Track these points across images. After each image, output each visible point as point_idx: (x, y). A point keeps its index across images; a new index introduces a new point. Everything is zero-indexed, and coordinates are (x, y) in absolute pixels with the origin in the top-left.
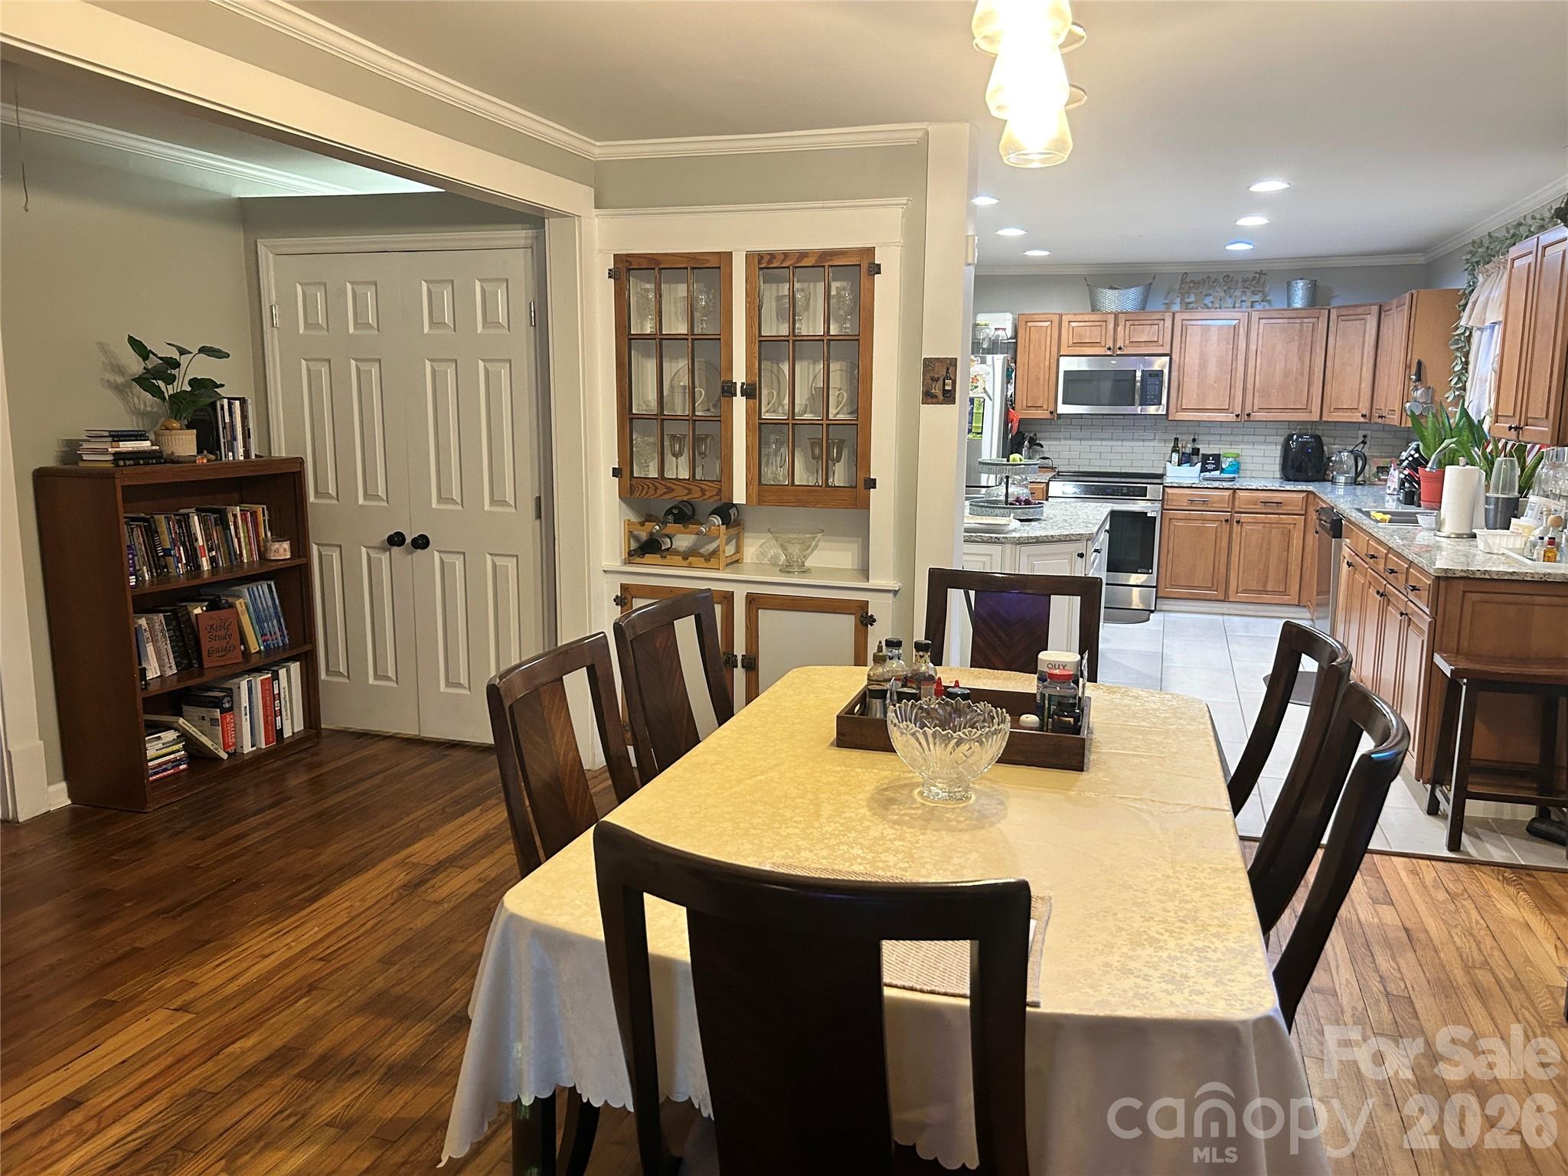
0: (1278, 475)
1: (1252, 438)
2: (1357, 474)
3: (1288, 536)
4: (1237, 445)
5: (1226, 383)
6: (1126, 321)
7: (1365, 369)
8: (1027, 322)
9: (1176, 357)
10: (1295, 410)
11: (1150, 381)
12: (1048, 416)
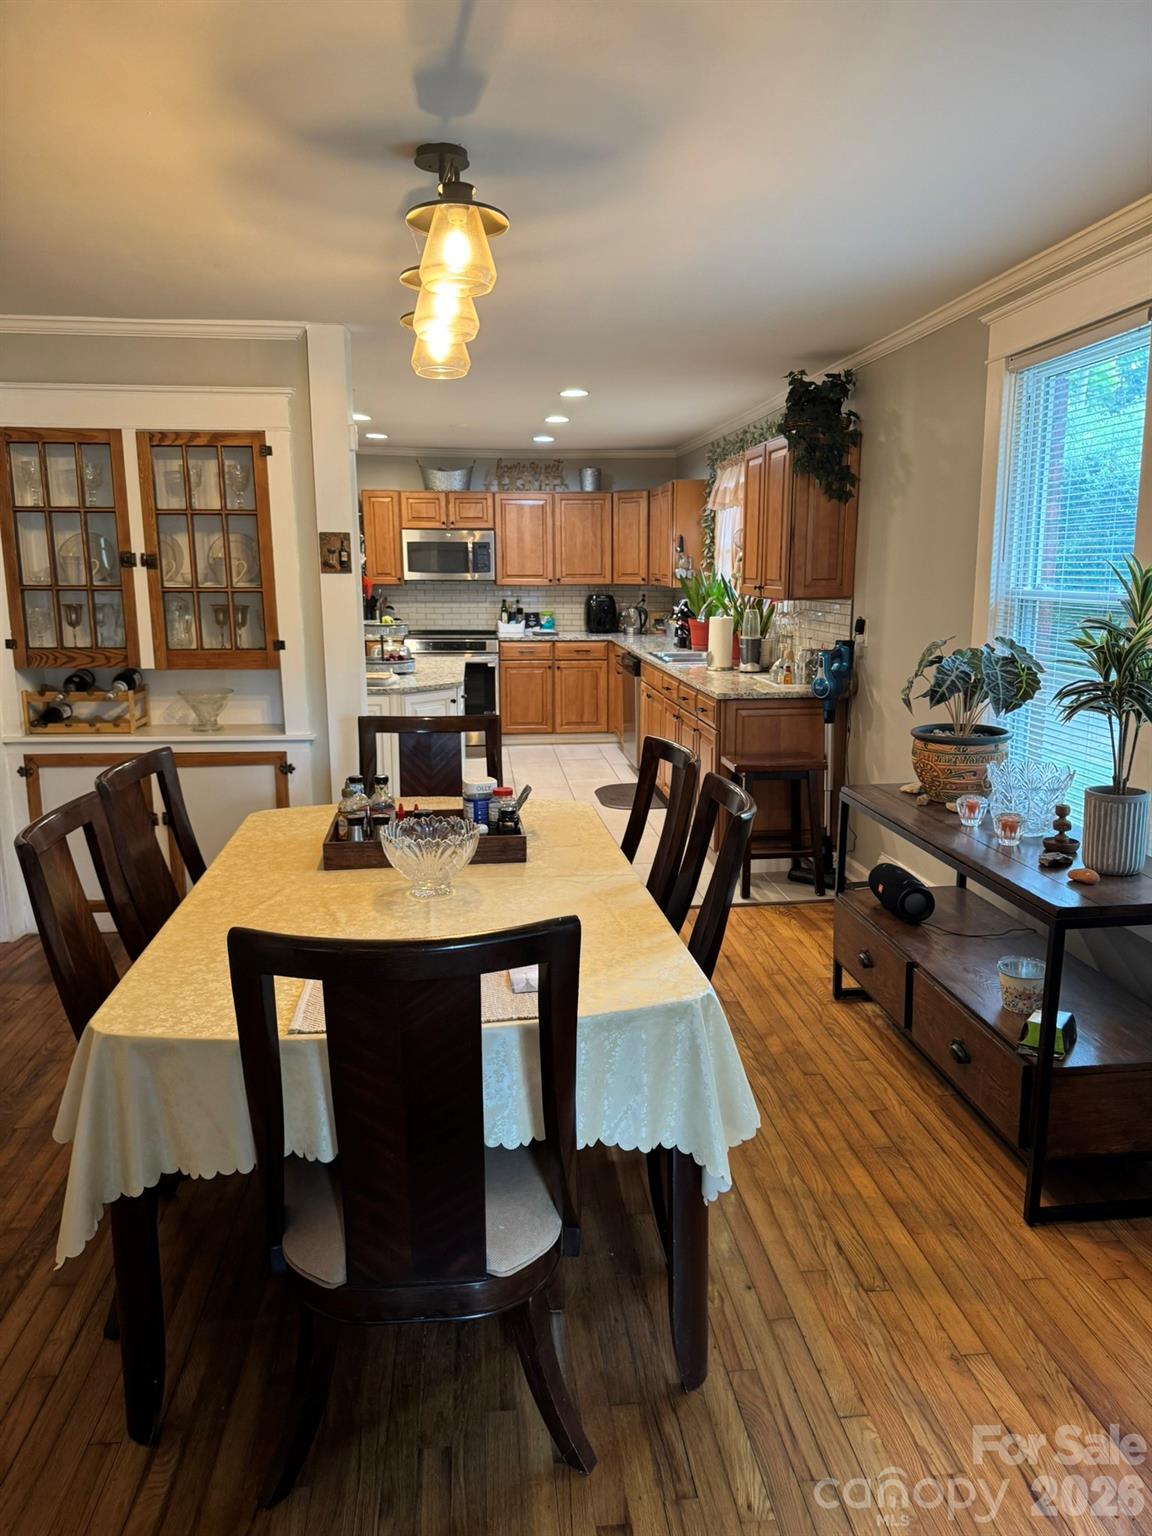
0: (583, 628)
1: (562, 599)
2: (642, 626)
3: (596, 678)
4: (552, 605)
5: (539, 553)
6: (454, 499)
7: (641, 542)
8: (370, 498)
9: (498, 531)
10: (593, 576)
11: (481, 551)
12: (396, 582)
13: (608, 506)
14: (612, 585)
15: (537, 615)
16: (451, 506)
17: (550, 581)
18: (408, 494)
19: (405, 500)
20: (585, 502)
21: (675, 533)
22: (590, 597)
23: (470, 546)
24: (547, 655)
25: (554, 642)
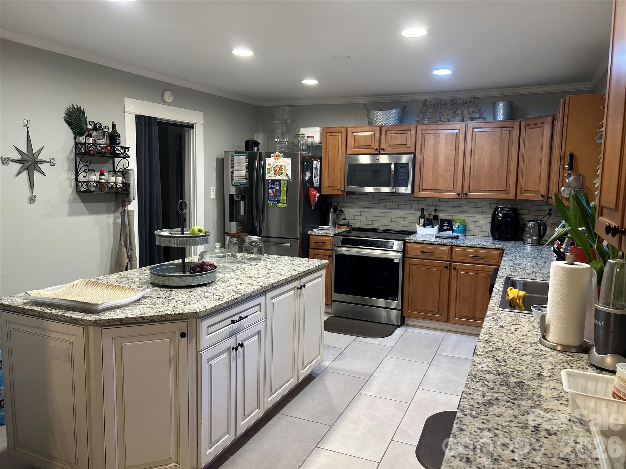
0: (487, 236)
4: (464, 214)
5: (451, 173)
6: (387, 131)
7: (543, 162)
8: (327, 133)
9: (418, 155)
10: (498, 192)
11: (401, 171)
12: (341, 193)
13: (516, 132)
14: (515, 200)
15: (450, 223)
16: (383, 137)
17: (459, 195)
18: (353, 129)
19: (351, 133)
20: (496, 129)
21: (563, 151)
22: (496, 210)
23: (393, 166)
24: (445, 257)
25: (452, 246)
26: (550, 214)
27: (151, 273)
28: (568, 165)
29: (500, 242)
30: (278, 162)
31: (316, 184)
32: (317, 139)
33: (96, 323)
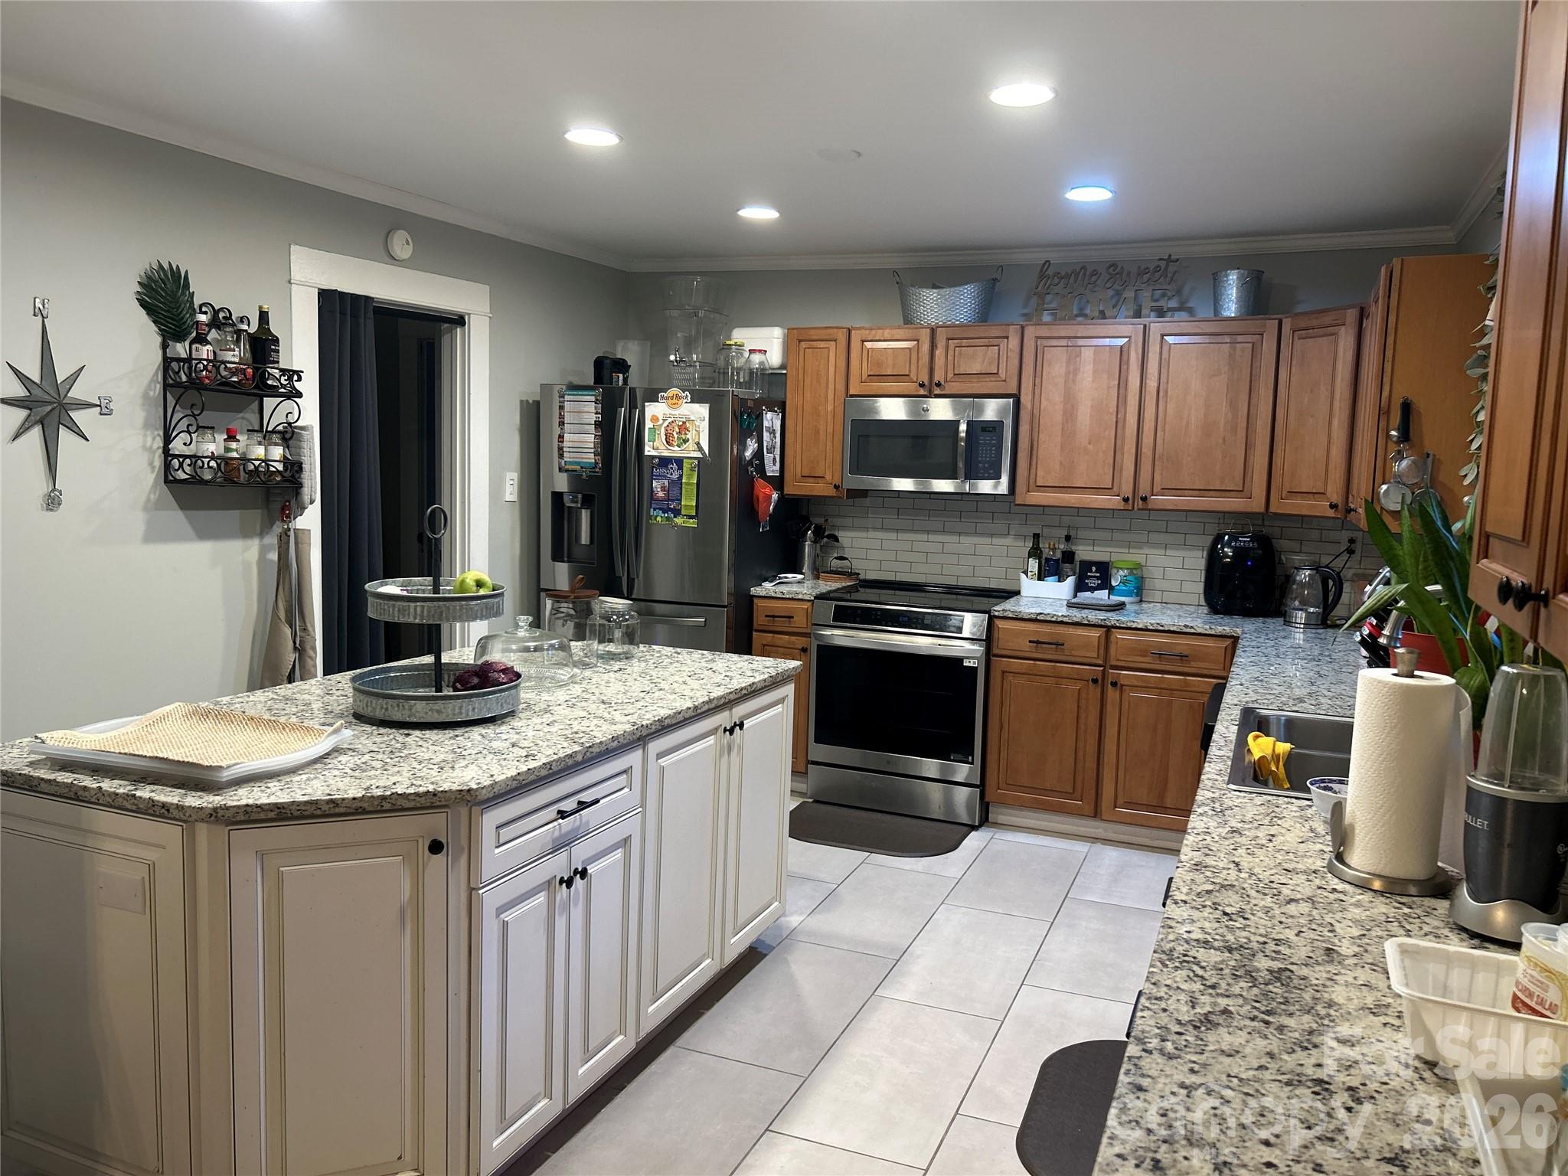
2: (1327, 609)
4: (1141, 548)
5: (1107, 444)
6: (948, 339)
7: (1336, 422)
8: (800, 341)
9: (1026, 400)
10: (1223, 494)
11: (983, 438)
12: (832, 492)
13: (1268, 346)
14: (1266, 515)
15: (1104, 570)
16: (939, 352)
17: (1126, 500)
18: (865, 334)
19: (859, 343)
20: (1219, 339)
21: (1386, 393)
22: (1219, 538)
23: (963, 427)
24: (1091, 654)
25: (1109, 629)
26: (1350, 552)
27: (355, 689)
28: (1398, 430)
29: (1227, 619)
30: (676, 412)
31: (772, 469)
32: (775, 358)
33: (214, 814)
